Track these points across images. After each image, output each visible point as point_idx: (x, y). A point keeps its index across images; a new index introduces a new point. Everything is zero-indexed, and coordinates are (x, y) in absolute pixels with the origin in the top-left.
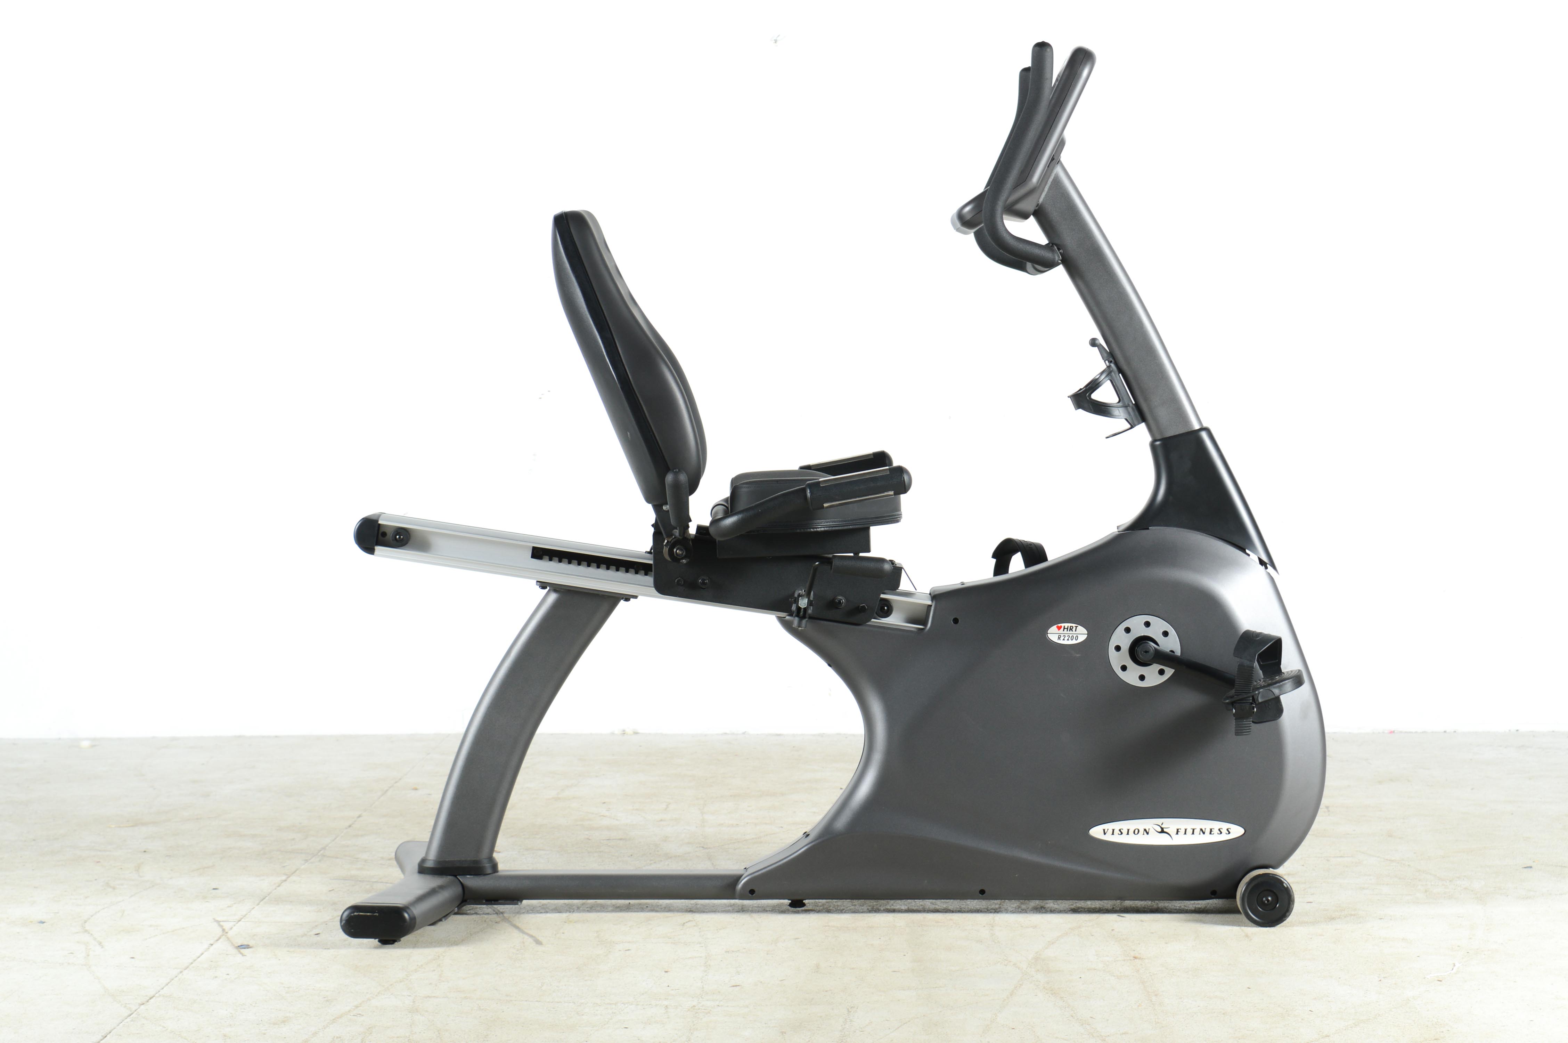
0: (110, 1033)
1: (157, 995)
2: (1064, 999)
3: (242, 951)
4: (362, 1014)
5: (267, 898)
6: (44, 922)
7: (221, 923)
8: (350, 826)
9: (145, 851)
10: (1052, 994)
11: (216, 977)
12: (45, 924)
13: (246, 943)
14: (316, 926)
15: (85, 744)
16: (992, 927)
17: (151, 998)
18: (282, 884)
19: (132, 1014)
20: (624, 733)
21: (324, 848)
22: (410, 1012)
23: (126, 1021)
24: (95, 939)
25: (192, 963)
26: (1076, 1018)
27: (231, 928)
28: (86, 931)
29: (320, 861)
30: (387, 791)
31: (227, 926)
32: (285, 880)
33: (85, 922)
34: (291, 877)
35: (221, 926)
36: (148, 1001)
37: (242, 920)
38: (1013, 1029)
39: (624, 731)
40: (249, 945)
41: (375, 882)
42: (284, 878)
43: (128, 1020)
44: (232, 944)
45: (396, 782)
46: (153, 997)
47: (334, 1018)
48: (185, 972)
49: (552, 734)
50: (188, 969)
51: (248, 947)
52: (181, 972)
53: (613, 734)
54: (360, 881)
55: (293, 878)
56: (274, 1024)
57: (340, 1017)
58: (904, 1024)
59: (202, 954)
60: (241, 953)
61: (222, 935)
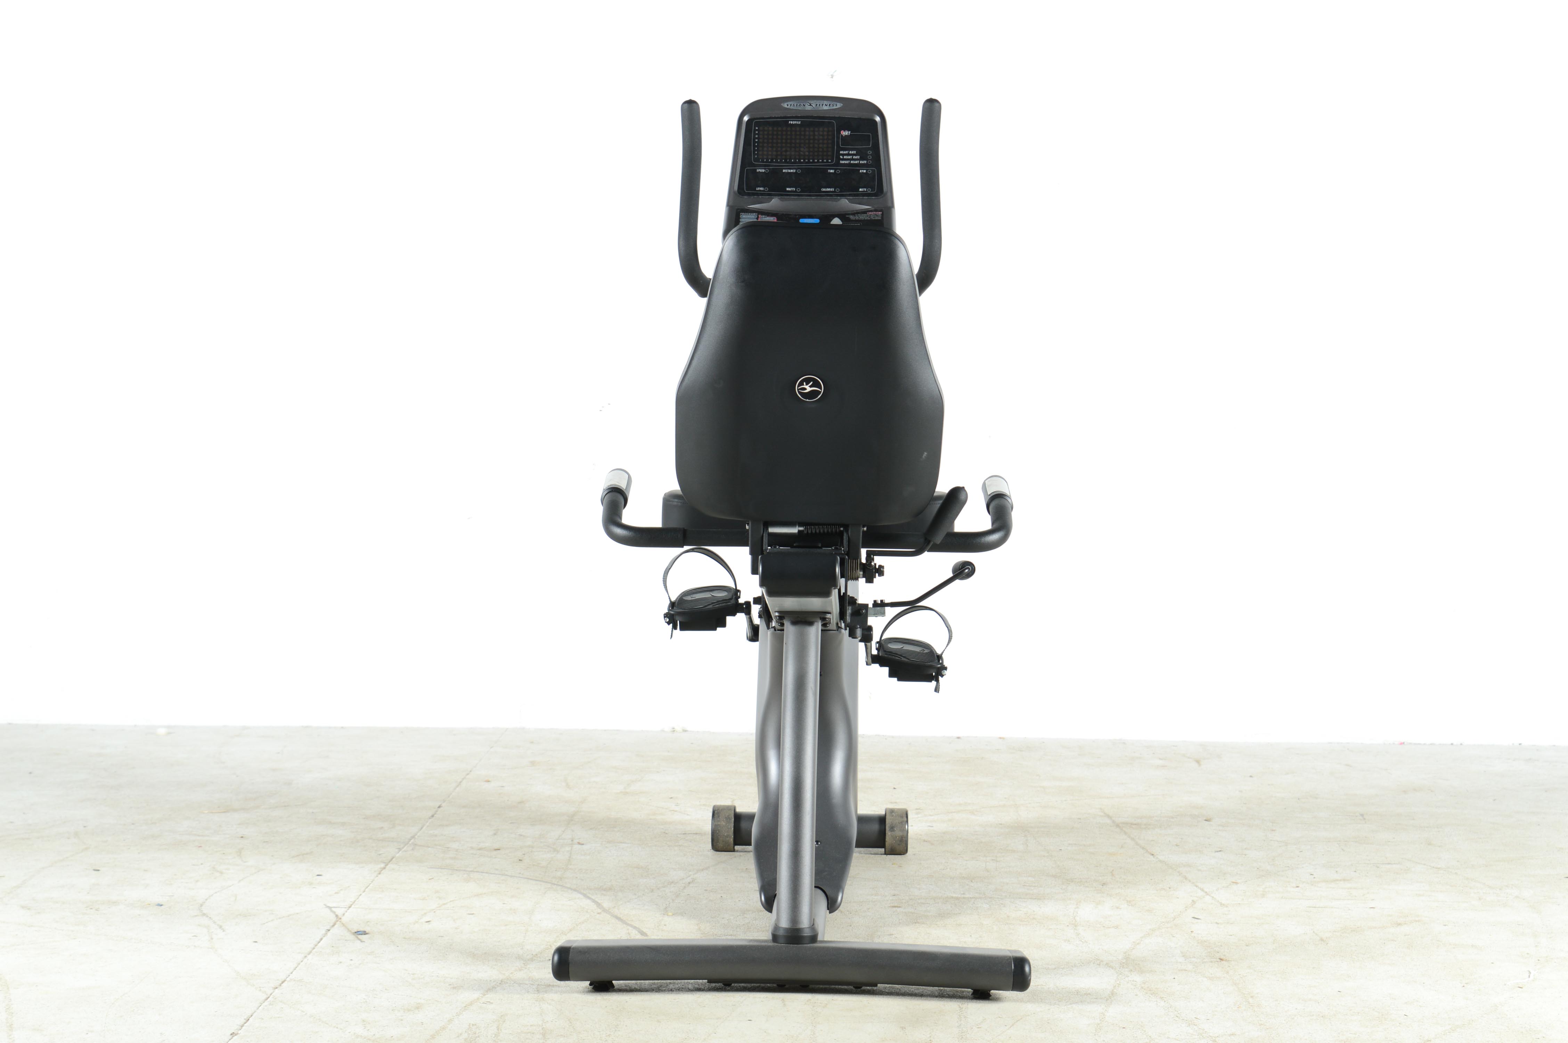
0: (252, 1016)
1: (288, 979)
2: (1165, 999)
3: (360, 937)
4: (491, 1001)
5: (371, 885)
6: (162, 905)
7: (333, 909)
8: (433, 816)
9: (242, 837)
10: (1152, 994)
11: (341, 962)
12: (163, 906)
13: (361, 929)
14: (425, 914)
15: (162, 731)
16: (1076, 926)
17: (283, 982)
18: (382, 872)
19: (269, 997)
20: (674, 731)
21: (413, 837)
22: (537, 1001)
23: (264, 1004)
24: (214, 922)
25: (314, 948)
26: (1181, 1018)
27: (344, 914)
28: (204, 914)
29: (413, 849)
30: (461, 782)
31: (339, 912)
32: (384, 868)
33: (201, 905)
34: (389, 865)
35: (334, 912)
36: (280, 985)
37: (353, 906)
38: (1124, 1028)
39: (674, 728)
40: (365, 932)
41: (471, 871)
42: (383, 865)
43: (266, 1003)
44: (349, 930)
45: (468, 774)
46: (285, 981)
47: (465, 1005)
48: (310, 957)
49: (605, 730)
50: (311, 954)
51: (365, 933)
52: (306, 957)
53: (663, 731)
54: (457, 870)
55: (390, 866)
56: (409, 1010)
57: (471, 1004)
58: (1017, 1021)
59: (321, 939)
60: (359, 939)
61: (337, 921)
